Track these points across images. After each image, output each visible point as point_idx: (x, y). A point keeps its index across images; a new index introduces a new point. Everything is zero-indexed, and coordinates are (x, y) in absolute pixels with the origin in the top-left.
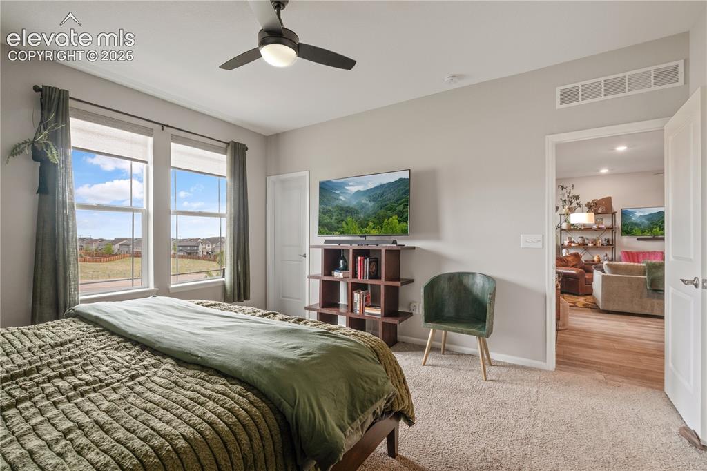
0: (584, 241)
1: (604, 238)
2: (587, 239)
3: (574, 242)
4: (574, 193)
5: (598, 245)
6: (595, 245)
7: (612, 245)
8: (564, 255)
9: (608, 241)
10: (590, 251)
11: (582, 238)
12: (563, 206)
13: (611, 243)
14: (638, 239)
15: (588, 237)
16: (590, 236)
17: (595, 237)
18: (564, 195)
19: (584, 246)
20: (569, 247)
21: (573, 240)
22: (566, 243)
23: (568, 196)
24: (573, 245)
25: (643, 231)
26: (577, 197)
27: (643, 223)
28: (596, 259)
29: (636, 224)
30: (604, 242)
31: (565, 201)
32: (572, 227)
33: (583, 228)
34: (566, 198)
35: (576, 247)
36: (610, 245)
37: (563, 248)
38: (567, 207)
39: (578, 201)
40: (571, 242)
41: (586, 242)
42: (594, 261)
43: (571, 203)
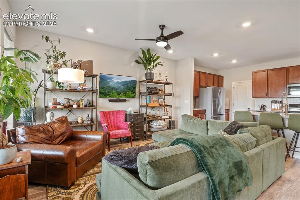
0: (69, 102)
1: (86, 100)
2: (72, 100)
3: (59, 104)
4: (60, 48)
5: (81, 106)
6: (79, 106)
7: (92, 106)
8: (48, 121)
9: (90, 103)
10: (74, 112)
11: (68, 99)
12: (48, 62)
13: (91, 104)
14: (110, 101)
15: (73, 99)
16: (74, 97)
17: (79, 99)
18: (48, 50)
19: (69, 107)
20: (54, 108)
21: (58, 101)
22: (51, 105)
23: (53, 51)
24: (58, 107)
25: (119, 94)
26: (63, 54)
27: (119, 88)
28: (80, 121)
29: (113, 88)
30: (86, 103)
31: (50, 57)
32: (58, 87)
33: (68, 88)
34: (51, 53)
35: (62, 109)
36: (90, 105)
37: (47, 111)
38: (52, 63)
39: (64, 59)
40: (56, 104)
41: (71, 103)
42: (77, 122)
43: (57, 59)
